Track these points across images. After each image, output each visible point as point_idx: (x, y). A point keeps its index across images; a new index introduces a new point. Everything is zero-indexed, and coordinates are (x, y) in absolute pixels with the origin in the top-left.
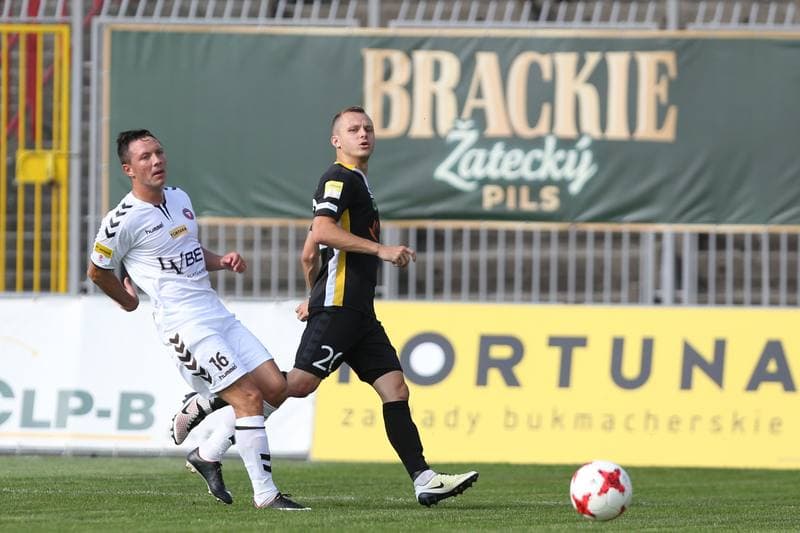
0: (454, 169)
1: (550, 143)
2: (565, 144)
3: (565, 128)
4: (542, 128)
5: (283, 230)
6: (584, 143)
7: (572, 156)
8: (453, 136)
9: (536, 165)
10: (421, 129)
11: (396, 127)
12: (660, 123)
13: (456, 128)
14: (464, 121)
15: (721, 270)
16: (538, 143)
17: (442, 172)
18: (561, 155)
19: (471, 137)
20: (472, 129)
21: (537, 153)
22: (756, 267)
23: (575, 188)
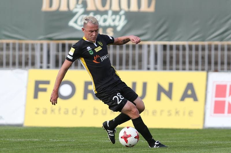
0: (76, 22)
1: (110, 13)
2: (115, 13)
3: (115, 7)
4: (107, 7)
5: (14, 44)
6: (122, 12)
7: (118, 17)
8: (75, 10)
9: (105, 20)
10: (64, 8)
11: (54, 7)
12: (149, 5)
13: (76, 7)
14: (79, 5)
15: (171, 58)
16: (106, 12)
17: (71, 23)
18: (114, 17)
19: (81, 11)
20: (82, 8)
21: (105, 16)
22: (184, 56)
23: (119, 29)
